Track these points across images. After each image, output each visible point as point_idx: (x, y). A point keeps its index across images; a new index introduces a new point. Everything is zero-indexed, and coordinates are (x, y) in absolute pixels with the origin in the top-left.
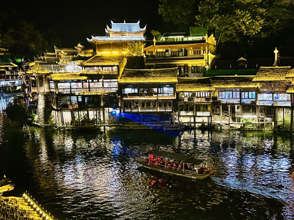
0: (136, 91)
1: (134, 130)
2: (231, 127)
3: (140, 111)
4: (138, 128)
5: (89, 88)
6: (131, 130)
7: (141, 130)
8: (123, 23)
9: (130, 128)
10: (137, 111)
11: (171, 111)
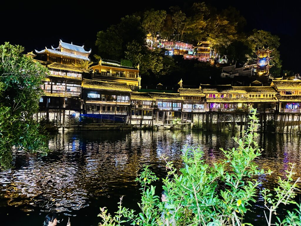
0: (99, 96)
1: (93, 130)
2: (165, 127)
3: (101, 113)
4: (97, 129)
5: (52, 90)
6: (90, 130)
7: (99, 130)
8: (71, 44)
9: (90, 129)
10: (98, 114)
11: (126, 114)
